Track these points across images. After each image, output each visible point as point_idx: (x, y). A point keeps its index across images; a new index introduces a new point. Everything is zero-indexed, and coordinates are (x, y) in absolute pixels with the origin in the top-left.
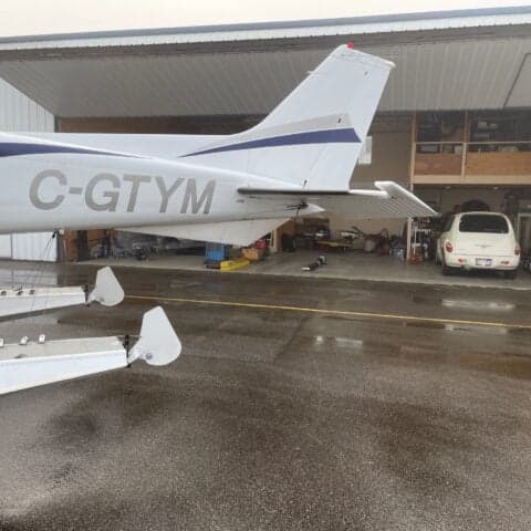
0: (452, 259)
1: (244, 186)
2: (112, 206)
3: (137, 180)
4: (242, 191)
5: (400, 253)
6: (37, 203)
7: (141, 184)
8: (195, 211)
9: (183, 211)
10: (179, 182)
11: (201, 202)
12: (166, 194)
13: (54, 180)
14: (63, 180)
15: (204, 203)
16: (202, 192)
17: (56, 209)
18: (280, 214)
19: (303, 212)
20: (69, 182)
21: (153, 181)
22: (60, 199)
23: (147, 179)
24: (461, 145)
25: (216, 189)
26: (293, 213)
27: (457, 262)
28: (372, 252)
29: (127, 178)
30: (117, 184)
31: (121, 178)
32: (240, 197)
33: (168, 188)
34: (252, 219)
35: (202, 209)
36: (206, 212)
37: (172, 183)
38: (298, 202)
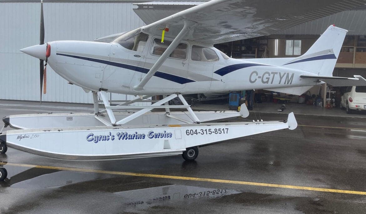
0: (353, 105)
1: (302, 75)
2: (267, 82)
3: (274, 73)
4: (302, 77)
5: (320, 104)
6: (251, 81)
7: (275, 75)
8: (288, 83)
9: (285, 83)
10: (285, 73)
11: (290, 80)
12: (281, 78)
13: (255, 74)
14: (257, 74)
15: (291, 80)
16: (290, 77)
17: (254, 83)
18: (311, 84)
19: (318, 84)
20: (258, 75)
21: (278, 73)
22: (256, 80)
23: (276, 73)
24: (353, 48)
25: (294, 76)
26: (315, 84)
27: (355, 107)
28: (303, 103)
29: (272, 73)
30: (269, 75)
31: (270, 73)
32: (301, 79)
33: (282, 76)
34: (302, 86)
35: (290, 83)
36: (291, 84)
37: (283, 74)
38: (316, 80)
